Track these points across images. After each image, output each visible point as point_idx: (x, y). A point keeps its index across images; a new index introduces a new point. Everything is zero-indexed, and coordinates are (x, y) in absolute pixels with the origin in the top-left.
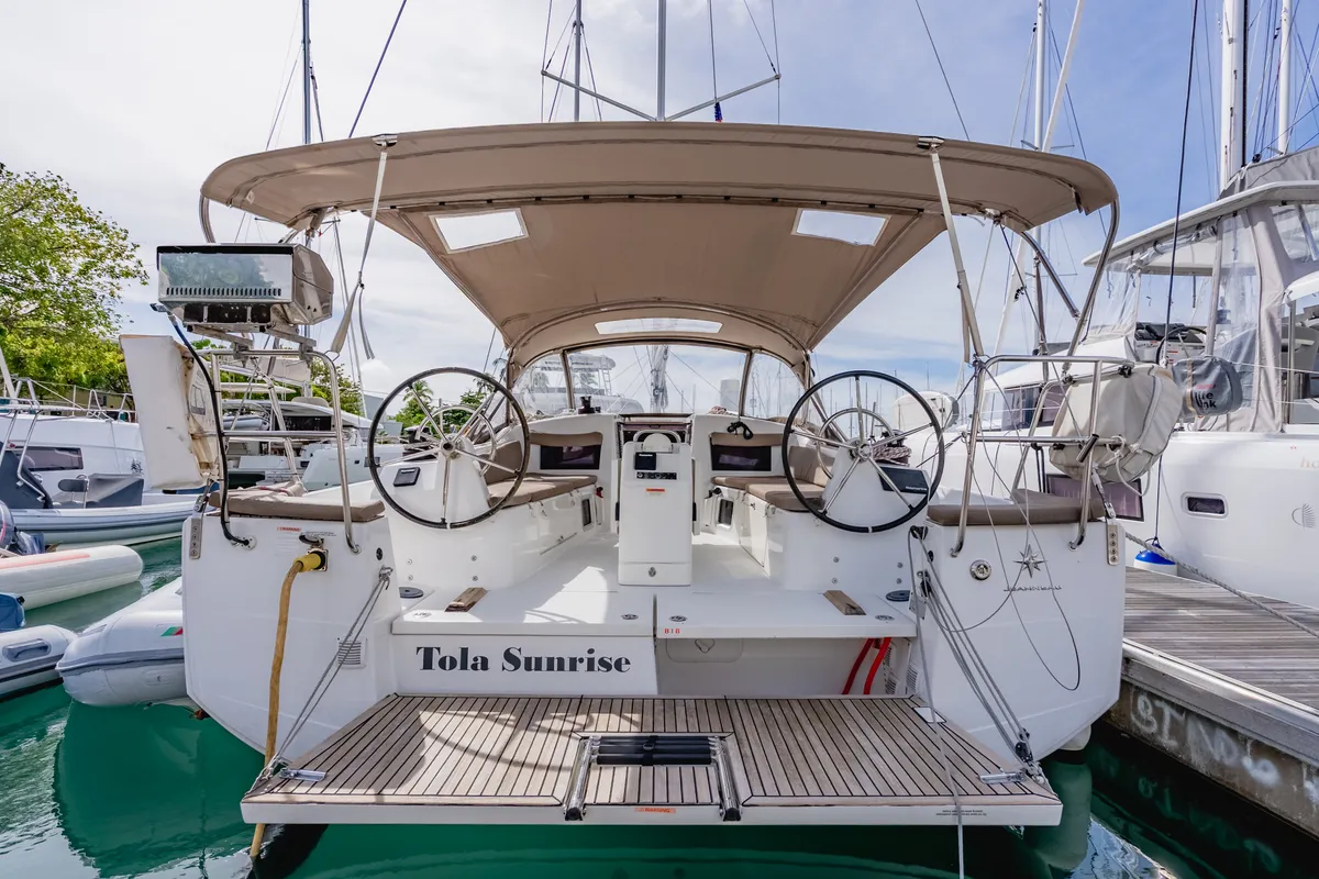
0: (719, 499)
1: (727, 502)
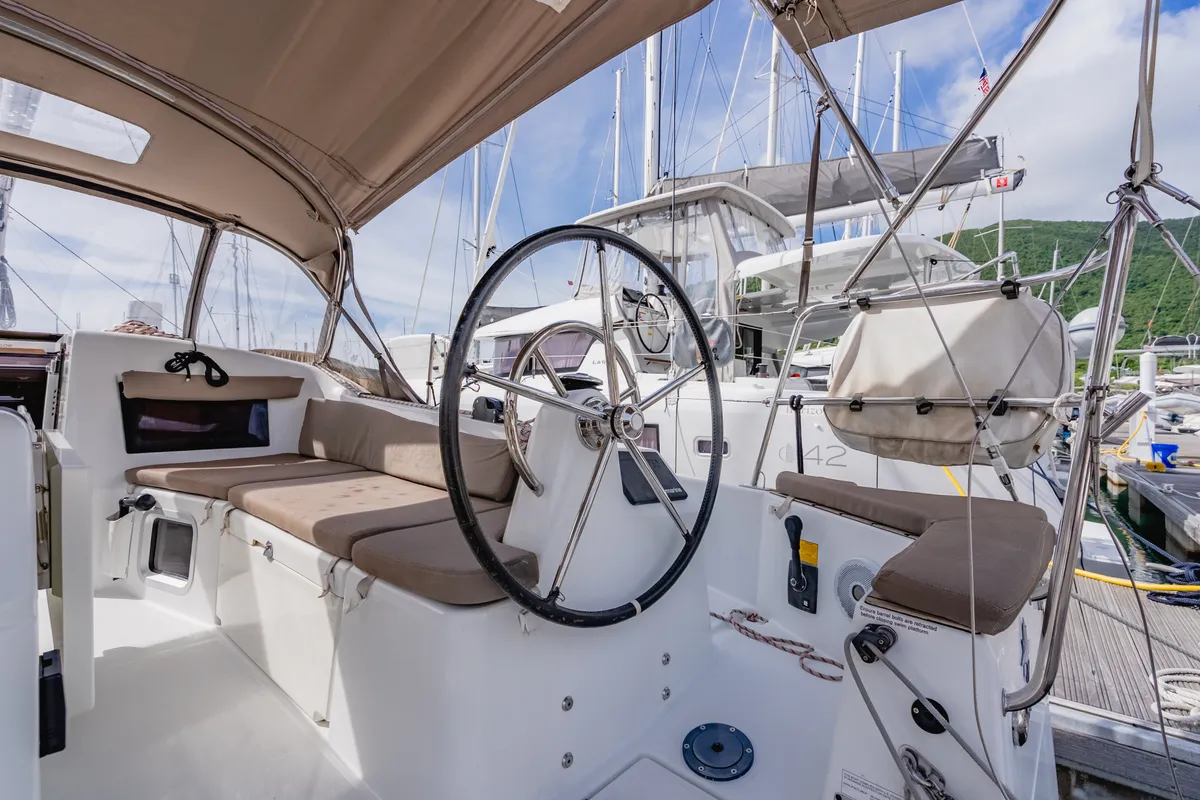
0: (151, 518)
1: (173, 526)
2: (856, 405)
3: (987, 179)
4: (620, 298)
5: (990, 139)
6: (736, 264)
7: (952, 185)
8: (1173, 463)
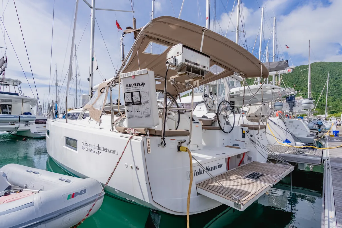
2: (249, 116)
3: (286, 70)
4: (203, 96)
5: (286, 61)
6: (230, 90)
7: (278, 70)
8: (338, 135)
